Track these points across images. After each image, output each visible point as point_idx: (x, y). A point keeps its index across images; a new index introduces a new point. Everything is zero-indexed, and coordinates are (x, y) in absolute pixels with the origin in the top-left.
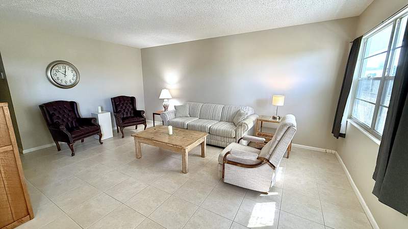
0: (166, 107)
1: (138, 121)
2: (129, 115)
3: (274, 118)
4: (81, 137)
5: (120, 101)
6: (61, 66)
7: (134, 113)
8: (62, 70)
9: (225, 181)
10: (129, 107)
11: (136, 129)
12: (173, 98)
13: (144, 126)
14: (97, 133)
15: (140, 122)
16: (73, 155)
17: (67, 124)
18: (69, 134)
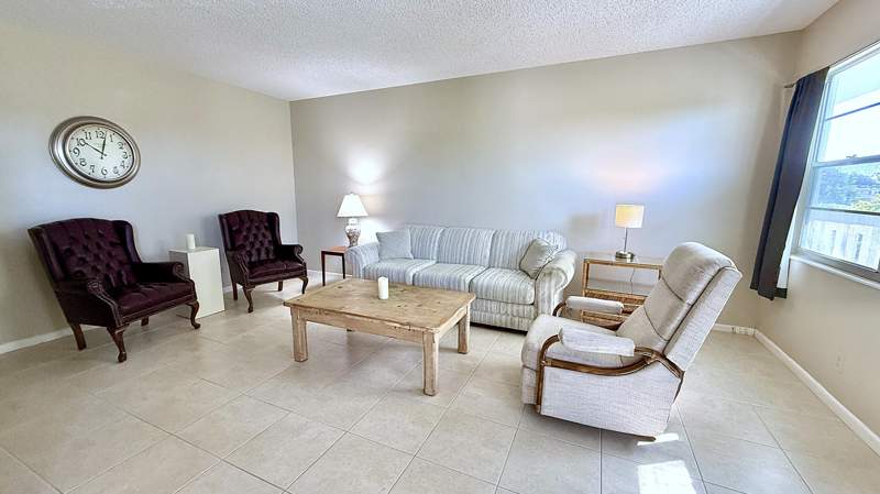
0: (353, 237)
1: (287, 271)
2: (263, 256)
3: (620, 256)
4: (143, 312)
5: (242, 222)
6: (92, 130)
7: (275, 251)
8: (96, 142)
9: (545, 412)
10: (264, 236)
11: (280, 289)
12: (371, 215)
13: (302, 282)
14: (187, 302)
15: (293, 273)
16: (122, 358)
17: (107, 278)
18: (113, 304)
